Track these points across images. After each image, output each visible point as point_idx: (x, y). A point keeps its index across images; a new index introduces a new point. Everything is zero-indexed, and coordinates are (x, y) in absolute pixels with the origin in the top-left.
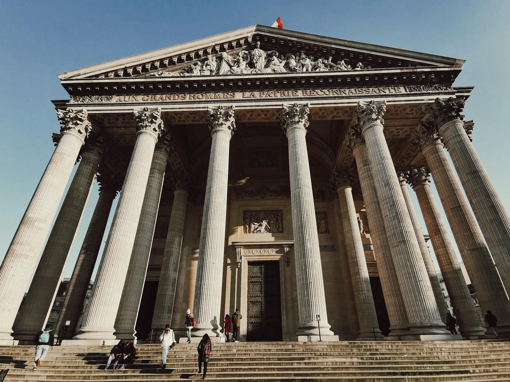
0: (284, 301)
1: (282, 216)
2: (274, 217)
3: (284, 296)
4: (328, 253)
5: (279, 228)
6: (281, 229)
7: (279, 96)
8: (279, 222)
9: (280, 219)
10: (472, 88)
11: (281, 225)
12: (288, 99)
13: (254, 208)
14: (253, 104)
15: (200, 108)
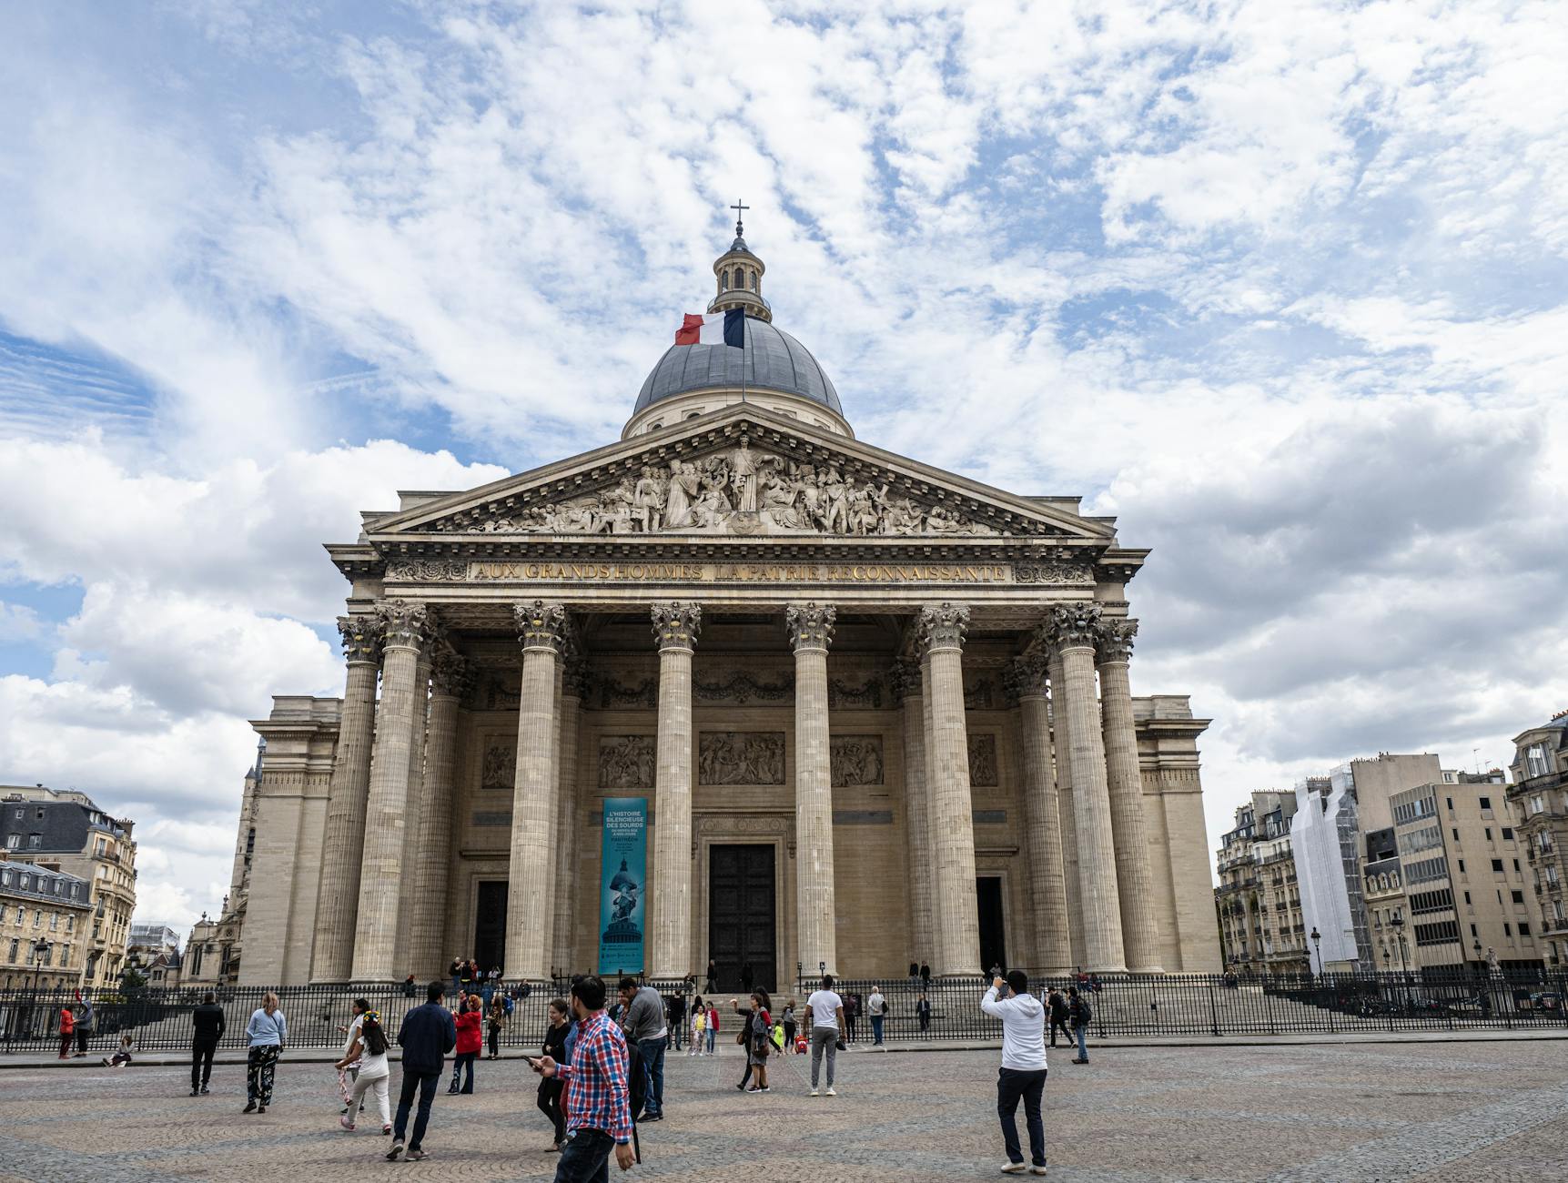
0: (782, 924)
1: (783, 745)
2: (767, 747)
3: (782, 914)
4: (877, 827)
5: (776, 772)
6: (779, 776)
7: (783, 577)
8: (777, 758)
9: (778, 752)
10: (1149, 551)
11: (780, 765)
12: (800, 586)
13: (722, 727)
14: (735, 593)
15: (636, 598)
